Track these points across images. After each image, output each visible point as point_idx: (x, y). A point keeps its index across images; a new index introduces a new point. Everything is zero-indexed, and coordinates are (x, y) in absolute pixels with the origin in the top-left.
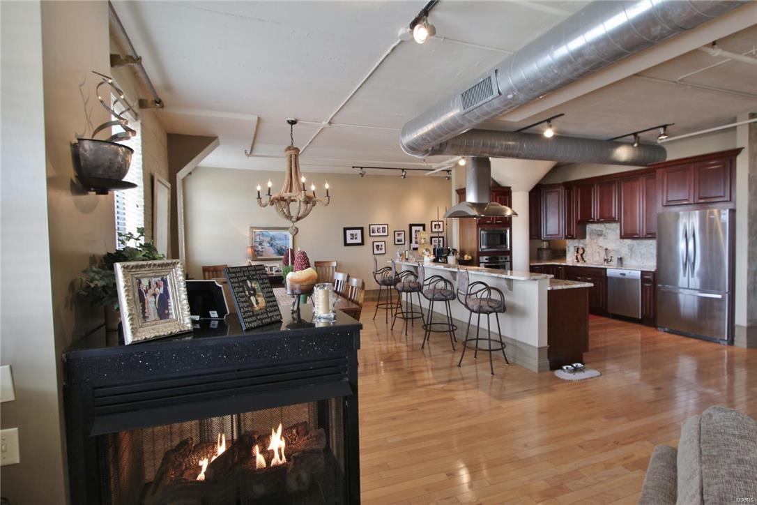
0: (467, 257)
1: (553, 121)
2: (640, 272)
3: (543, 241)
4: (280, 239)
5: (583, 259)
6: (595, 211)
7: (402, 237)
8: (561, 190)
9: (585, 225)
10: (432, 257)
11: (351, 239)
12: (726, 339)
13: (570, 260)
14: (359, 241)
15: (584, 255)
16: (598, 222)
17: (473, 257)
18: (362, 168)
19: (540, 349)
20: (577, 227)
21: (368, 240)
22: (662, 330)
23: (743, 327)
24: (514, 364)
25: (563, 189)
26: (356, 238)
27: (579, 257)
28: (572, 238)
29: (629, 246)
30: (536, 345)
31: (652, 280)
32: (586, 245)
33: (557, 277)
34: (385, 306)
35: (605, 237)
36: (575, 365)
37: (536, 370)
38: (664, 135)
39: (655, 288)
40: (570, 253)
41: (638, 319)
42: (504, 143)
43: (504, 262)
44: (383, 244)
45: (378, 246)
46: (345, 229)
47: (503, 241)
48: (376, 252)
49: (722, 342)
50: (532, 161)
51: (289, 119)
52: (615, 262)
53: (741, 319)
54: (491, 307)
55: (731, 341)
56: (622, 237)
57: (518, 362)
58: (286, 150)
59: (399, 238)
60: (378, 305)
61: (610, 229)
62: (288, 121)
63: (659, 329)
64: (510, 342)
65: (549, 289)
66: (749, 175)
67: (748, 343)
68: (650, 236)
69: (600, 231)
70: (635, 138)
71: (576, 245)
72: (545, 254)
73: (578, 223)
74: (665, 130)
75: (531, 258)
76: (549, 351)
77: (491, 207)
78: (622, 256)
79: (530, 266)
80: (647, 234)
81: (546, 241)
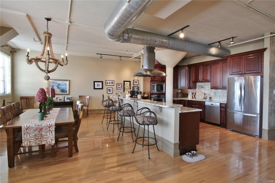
0: (145, 95)
1: (184, 30)
2: (219, 104)
3: (179, 89)
4: (63, 85)
5: (195, 98)
6: (200, 77)
7: (120, 86)
8: (187, 68)
9: (196, 83)
10: (129, 95)
11: (97, 86)
12: (258, 135)
13: (190, 98)
14: (101, 87)
15: (195, 96)
16: (202, 82)
17: (148, 96)
18: (101, 54)
19: (175, 144)
20: (193, 85)
21: (105, 87)
22: (229, 130)
23: (266, 130)
24: (162, 151)
25: (187, 67)
26: (99, 86)
27: (193, 96)
28: (191, 88)
29: (214, 92)
30: (173, 142)
31: (225, 107)
32: (196, 91)
33: (184, 106)
34: (106, 117)
35: (204, 88)
36: (192, 152)
37: (172, 155)
38: (233, 41)
39: (226, 111)
40: (190, 95)
41: (219, 124)
42: (161, 40)
43: (162, 98)
44: (112, 89)
45: (109, 90)
46: (94, 82)
47: (162, 88)
48: (108, 92)
49: (256, 136)
50: (174, 51)
51: (46, 17)
52: (208, 99)
53: (265, 126)
54: (149, 122)
55: (260, 136)
56: (211, 89)
57: (164, 150)
58: (43, 34)
59: (119, 86)
60: (104, 116)
61: (206, 85)
62: (45, 18)
63: (227, 129)
64: (160, 139)
65: (180, 112)
66: (270, 60)
67: (269, 137)
68: (223, 88)
69: (202, 86)
70: (219, 44)
71: (192, 91)
72: (180, 95)
73: (193, 82)
74: (233, 40)
75: (174, 96)
76: (179, 145)
77: (155, 71)
78: (211, 96)
79: (173, 100)
80: (222, 87)
81: (180, 89)
